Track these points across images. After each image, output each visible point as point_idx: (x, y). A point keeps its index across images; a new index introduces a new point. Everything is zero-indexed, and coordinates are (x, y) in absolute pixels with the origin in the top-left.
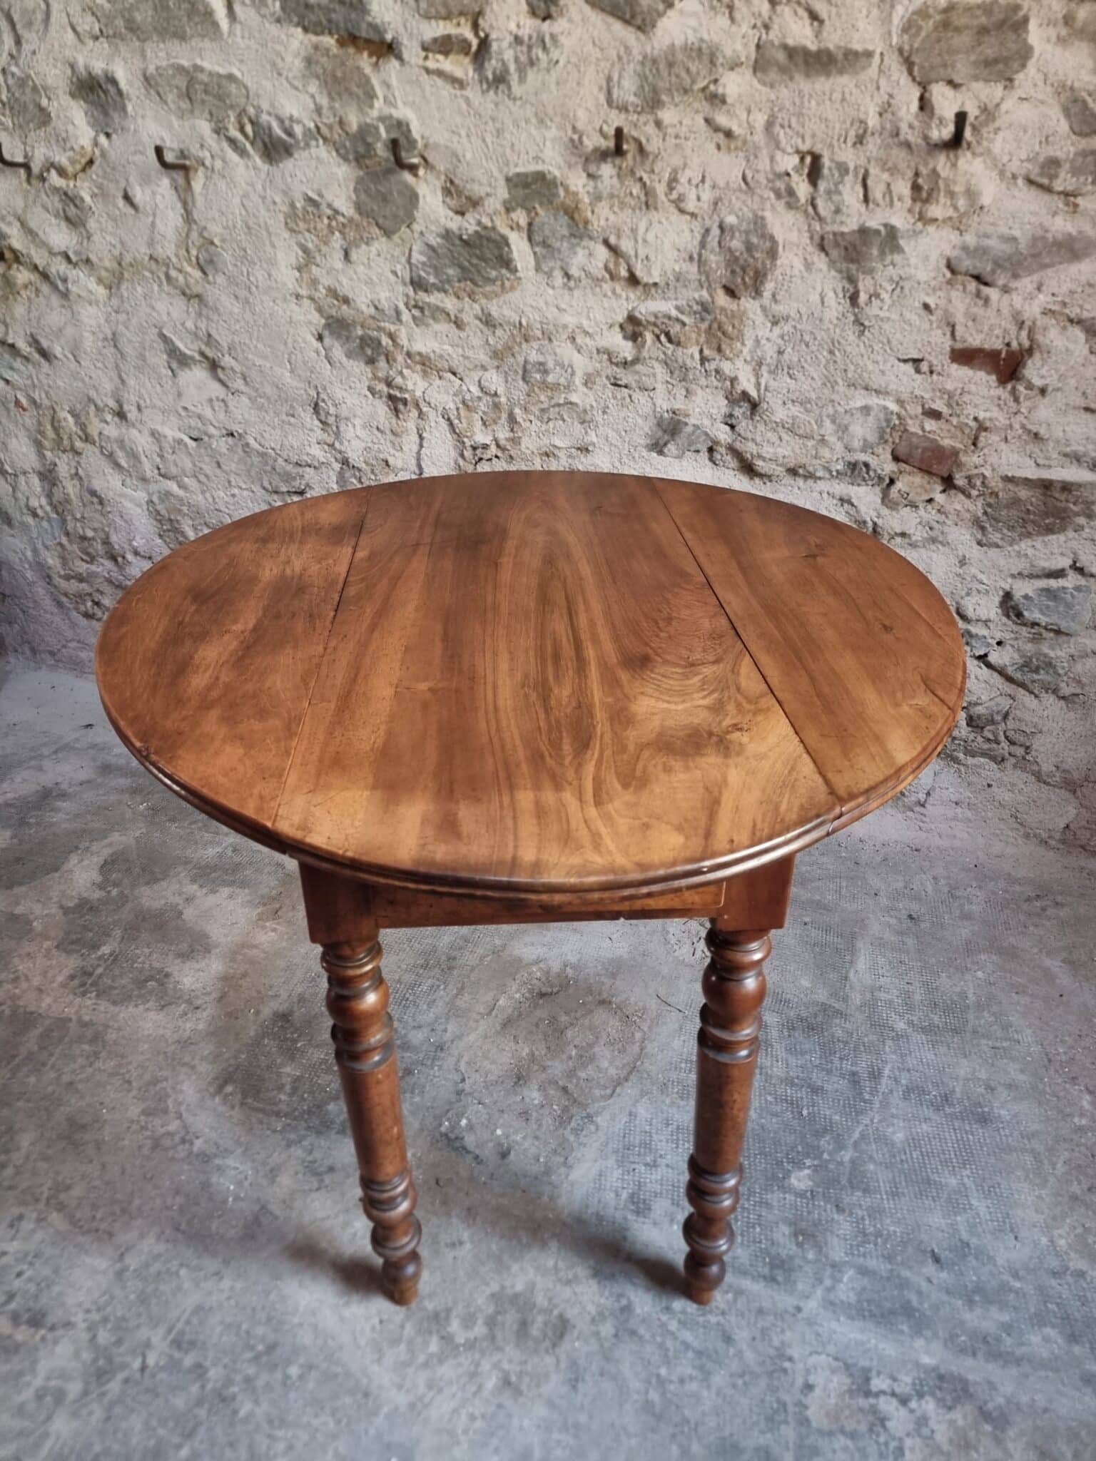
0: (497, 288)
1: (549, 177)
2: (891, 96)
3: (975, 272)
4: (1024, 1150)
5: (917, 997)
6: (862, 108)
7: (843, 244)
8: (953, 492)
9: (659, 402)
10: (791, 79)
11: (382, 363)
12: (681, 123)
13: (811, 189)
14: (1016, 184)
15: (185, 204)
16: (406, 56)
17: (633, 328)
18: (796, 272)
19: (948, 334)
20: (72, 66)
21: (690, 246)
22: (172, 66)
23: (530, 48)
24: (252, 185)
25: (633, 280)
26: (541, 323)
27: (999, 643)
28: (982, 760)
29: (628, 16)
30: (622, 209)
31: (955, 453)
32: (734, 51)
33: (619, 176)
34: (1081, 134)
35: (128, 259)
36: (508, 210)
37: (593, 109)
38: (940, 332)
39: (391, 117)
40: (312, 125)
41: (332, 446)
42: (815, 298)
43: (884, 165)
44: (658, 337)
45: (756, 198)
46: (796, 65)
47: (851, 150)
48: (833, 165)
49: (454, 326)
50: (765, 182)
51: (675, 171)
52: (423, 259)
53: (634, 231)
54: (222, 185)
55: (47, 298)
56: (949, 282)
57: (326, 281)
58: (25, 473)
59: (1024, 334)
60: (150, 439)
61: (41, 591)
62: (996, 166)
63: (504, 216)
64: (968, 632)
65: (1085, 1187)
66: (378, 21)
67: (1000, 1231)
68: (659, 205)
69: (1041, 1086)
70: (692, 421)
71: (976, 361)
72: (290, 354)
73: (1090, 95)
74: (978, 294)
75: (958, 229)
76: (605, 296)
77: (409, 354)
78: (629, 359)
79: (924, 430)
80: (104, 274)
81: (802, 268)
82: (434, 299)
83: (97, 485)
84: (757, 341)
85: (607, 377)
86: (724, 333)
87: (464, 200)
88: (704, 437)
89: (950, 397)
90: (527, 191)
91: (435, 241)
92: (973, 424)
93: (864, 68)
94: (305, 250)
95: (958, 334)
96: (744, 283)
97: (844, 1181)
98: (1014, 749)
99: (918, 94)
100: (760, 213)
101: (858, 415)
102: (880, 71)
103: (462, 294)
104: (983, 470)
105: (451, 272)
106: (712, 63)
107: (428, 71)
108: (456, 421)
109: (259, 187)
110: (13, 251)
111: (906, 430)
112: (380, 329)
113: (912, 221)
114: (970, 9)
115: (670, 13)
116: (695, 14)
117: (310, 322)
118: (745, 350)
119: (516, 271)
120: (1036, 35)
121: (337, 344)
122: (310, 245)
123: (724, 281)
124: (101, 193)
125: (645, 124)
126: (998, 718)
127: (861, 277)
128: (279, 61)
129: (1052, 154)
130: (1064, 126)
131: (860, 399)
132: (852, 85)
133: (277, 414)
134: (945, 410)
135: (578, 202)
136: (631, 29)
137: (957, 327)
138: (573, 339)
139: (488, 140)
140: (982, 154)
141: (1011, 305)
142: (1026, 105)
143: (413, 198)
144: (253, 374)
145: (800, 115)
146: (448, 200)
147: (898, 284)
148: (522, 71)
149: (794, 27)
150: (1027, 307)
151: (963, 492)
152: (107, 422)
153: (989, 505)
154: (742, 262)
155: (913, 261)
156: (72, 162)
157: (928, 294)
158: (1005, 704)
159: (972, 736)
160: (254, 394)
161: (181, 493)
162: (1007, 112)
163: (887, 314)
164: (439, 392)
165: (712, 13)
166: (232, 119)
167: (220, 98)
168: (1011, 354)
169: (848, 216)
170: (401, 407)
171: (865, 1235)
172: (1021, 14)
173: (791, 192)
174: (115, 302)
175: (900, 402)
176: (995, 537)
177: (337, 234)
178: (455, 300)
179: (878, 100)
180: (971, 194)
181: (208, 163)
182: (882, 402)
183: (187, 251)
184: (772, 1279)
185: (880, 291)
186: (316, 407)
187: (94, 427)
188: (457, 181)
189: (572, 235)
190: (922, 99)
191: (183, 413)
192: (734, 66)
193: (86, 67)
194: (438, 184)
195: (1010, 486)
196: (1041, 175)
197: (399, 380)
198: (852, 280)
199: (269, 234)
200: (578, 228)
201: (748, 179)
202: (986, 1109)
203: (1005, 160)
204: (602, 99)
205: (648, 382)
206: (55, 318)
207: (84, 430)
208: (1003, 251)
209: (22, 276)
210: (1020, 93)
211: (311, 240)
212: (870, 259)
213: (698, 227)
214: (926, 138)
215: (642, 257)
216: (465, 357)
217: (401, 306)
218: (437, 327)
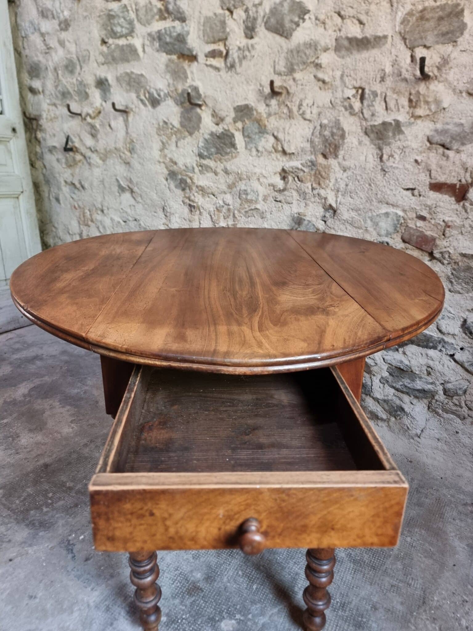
0: (229, 157)
1: (250, 106)
2: (397, 56)
3: (442, 142)
6: (383, 64)
7: (375, 130)
8: (435, 261)
9: (293, 209)
10: (351, 53)
11: (188, 191)
12: (303, 79)
13: (361, 105)
14: (462, 96)
15: (126, 126)
16: (199, 61)
17: (284, 174)
18: (354, 145)
19: (428, 175)
20: (96, 76)
21: (308, 135)
22: (124, 72)
23: (244, 51)
24: (147, 117)
25: (284, 152)
26: (246, 172)
27: (462, 349)
28: (452, 416)
29: (281, 33)
30: (280, 119)
31: (434, 239)
32: (326, 43)
33: (278, 105)
35: (108, 149)
36: (235, 122)
37: (268, 76)
38: (424, 174)
39: (193, 85)
40: (167, 92)
41: (168, 225)
42: (362, 158)
43: (394, 90)
44: (294, 178)
45: (336, 111)
46: (353, 46)
47: (379, 85)
48: (370, 93)
49: (214, 174)
50: (340, 103)
51: (301, 101)
52: (203, 145)
53: (284, 129)
54: (138, 118)
55: (85, 166)
56: (429, 149)
57: (169, 156)
58: (75, 234)
59: (468, 175)
60: (110, 221)
62: (451, 87)
63: (233, 125)
64: (443, 340)
66: (191, 47)
68: (295, 117)
70: (307, 218)
71: (443, 190)
72: (156, 186)
74: (443, 155)
75: (433, 121)
76: (273, 160)
77: (197, 187)
78: (282, 188)
79: (416, 227)
80: (102, 156)
81: (357, 143)
82: (206, 162)
84: (336, 180)
85: (273, 197)
86: (321, 176)
87: (218, 119)
88: (313, 227)
89: (430, 209)
90: (242, 113)
91: (207, 137)
92: (443, 224)
93: (384, 44)
94: (163, 143)
95: (432, 175)
96: (330, 152)
98: (470, 412)
99: (410, 54)
100: (338, 118)
101: (383, 217)
102: (392, 45)
103: (217, 160)
104: (448, 249)
105: (213, 150)
106: (316, 49)
107: (207, 65)
108: (213, 216)
109: (149, 118)
110: (76, 148)
111: (407, 226)
112: (187, 175)
113: (409, 117)
114: (434, 9)
115: (298, 29)
116: (309, 28)
117: (163, 173)
118: (331, 184)
119: (236, 149)
120: (468, 18)
121: (172, 182)
122: (164, 141)
123: (321, 151)
124: (102, 125)
125: (289, 80)
126: (460, 392)
127: (385, 147)
128: (157, 67)
131: (384, 209)
132: (379, 53)
133: (151, 212)
134: (428, 216)
135: (261, 117)
136: (283, 38)
137: (432, 172)
138: (259, 179)
139: (228, 92)
140: (442, 82)
141: (460, 159)
142: (464, 53)
143: (200, 119)
144: (144, 195)
145: (355, 70)
146: (213, 119)
147: (403, 149)
148: (240, 61)
149: (352, 28)
150: (469, 160)
151: (440, 261)
152: (98, 214)
153: (454, 269)
154: (329, 141)
155: (409, 138)
156: (93, 112)
157: (417, 155)
158: (465, 384)
159: (446, 401)
160: (144, 203)
162: (454, 59)
163: (397, 166)
164: (208, 203)
165: (316, 27)
166: (142, 92)
167: (139, 83)
168: (462, 186)
169: (378, 117)
170: (193, 209)
172: (460, 8)
173: (351, 107)
174: (105, 166)
175: (404, 211)
176: (458, 288)
177: (174, 136)
178: (214, 163)
179: (391, 59)
180: (438, 102)
181: (134, 110)
182: (395, 211)
183: (126, 145)
185: (393, 154)
186: (164, 209)
187: (95, 216)
188: (216, 111)
189: (260, 132)
190: (411, 56)
191: (121, 211)
192: (326, 50)
193: (100, 76)
194: (210, 112)
195: (465, 259)
197: (192, 198)
198: (380, 149)
199: (151, 137)
200: (262, 130)
201: (333, 102)
202: (365, 620)
203: (455, 83)
204: (272, 70)
205: (289, 199)
206: (87, 173)
207: (91, 217)
208: (456, 131)
209: (78, 157)
210: (461, 48)
211: (165, 139)
212: (388, 138)
213: (311, 126)
214: (414, 75)
215: (287, 140)
216: (218, 188)
217: (195, 166)
218: (208, 175)
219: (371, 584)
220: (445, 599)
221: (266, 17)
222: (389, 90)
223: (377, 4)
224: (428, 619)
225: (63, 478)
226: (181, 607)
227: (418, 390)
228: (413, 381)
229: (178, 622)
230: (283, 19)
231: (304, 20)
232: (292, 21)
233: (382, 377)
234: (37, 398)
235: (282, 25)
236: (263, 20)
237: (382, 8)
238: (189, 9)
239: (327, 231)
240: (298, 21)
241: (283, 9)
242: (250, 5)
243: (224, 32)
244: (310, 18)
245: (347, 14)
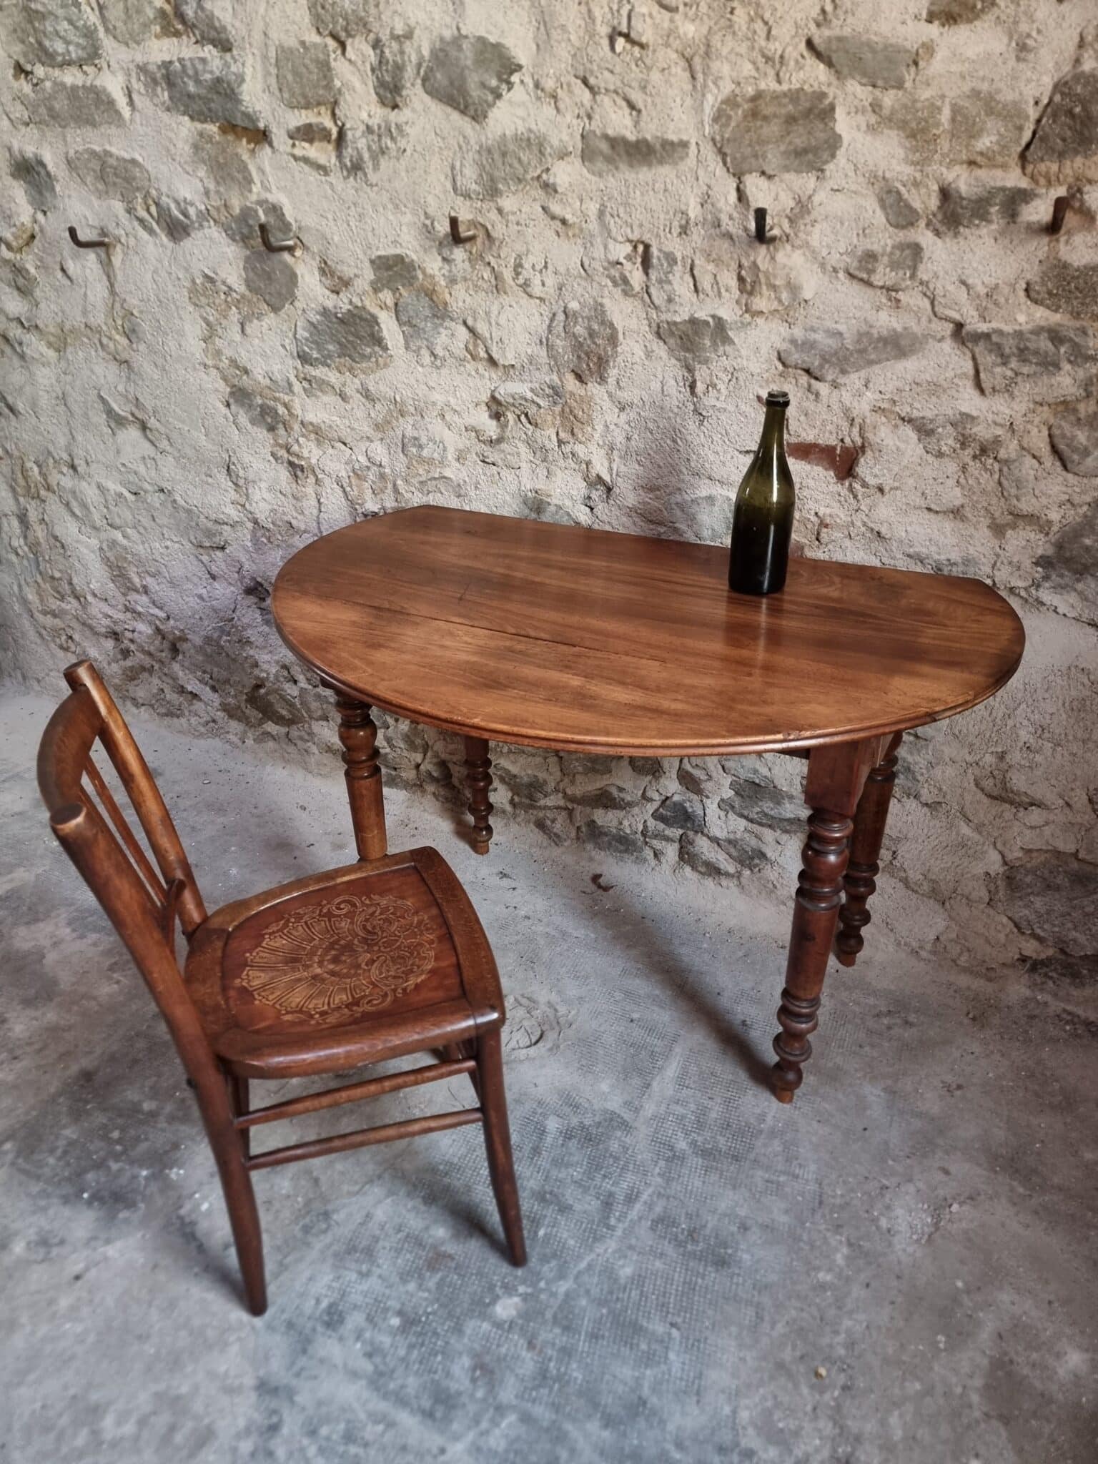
0: (371, 364)
1: (407, 260)
2: (709, 187)
3: (805, 366)
4: (749, 1303)
5: (713, 1115)
6: (683, 199)
7: (676, 332)
9: (524, 480)
10: (617, 168)
11: (281, 431)
12: (520, 211)
13: (645, 278)
14: (838, 278)
15: (109, 277)
16: (275, 144)
17: (497, 408)
18: (637, 359)
20: (9, 149)
21: (540, 330)
22: (86, 150)
23: (380, 136)
24: (160, 261)
25: (492, 362)
26: (413, 399)
29: (462, 107)
30: (476, 292)
32: (561, 141)
33: (470, 260)
34: (897, 226)
35: (68, 326)
36: (376, 291)
37: (442, 196)
39: (266, 201)
40: (203, 208)
41: (243, 506)
42: (656, 386)
43: (708, 256)
44: (519, 417)
45: (595, 284)
46: (618, 155)
47: (678, 241)
48: (662, 255)
49: (338, 398)
50: (601, 269)
51: (519, 256)
52: (306, 335)
53: (487, 314)
54: (136, 259)
55: (11, 359)
57: (228, 352)
58: (6, 515)
59: (856, 431)
60: (97, 492)
61: (26, 623)
62: (816, 259)
63: (373, 296)
65: (798, 1354)
66: (250, 110)
67: (685, 1392)
68: (508, 290)
69: (799, 1231)
70: (554, 501)
71: (814, 456)
72: (203, 419)
73: (904, 186)
74: (811, 388)
75: (786, 321)
76: (470, 375)
77: (302, 423)
78: (494, 437)
80: (52, 339)
81: (642, 355)
82: (319, 372)
83: (58, 531)
84: (606, 426)
85: (476, 454)
86: (575, 418)
87: (336, 280)
88: (566, 517)
90: (389, 273)
91: (315, 318)
92: (814, 519)
93: (682, 159)
94: (208, 323)
95: (794, 428)
96: (590, 369)
97: (549, 1315)
99: (735, 185)
100: (600, 300)
101: (704, 505)
102: (698, 161)
103: (343, 369)
105: (331, 347)
106: (542, 153)
107: (296, 158)
108: (348, 489)
109: (166, 264)
112: (276, 399)
113: (740, 313)
114: (777, 97)
115: (499, 104)
116: (524, 104)
117: (217, 390)
118: (597, 436)
119: (386, 349)
120: (843, 124)
121: (241, 412)
122: (211, 318)
123: (571, 365)
124: (42, 266)
125: (489, 210)
127: (698, 367)
128: (172, 147)
129: (869, 247)
130: (880, 218)
131: (705, 489)
132: (673, 176)
133: (197, 474)
135: (435, 285)
136: (467, 119)
137: (792, 421)
138: (443, 416)
139: (352, 223)
140: (800, 247)
141: (841, 401)
142: (839, 196)
143: (293, 278)
144: (174, 436)
145: (626, 205)
146: (324, 279)
147: (733, 374)
148: (374, 158)
149: (614, 116)
150: (855, 404)
152: (62, 473)
154: (585, 347)
155: (744, 352)
156: (16, 238)
157: (761, 386)
160: (178, 455)
161: (125, 542)
162: (821, 204)
163: (724, 406)
164: (332, 461)
165: (539, 104)
166: (140, 200)
167: (128, 180)
168: (845, 450)
169: (681, 305)
170: (299, 473)
171: (545, 1377)
172: (827, 102)
173: (625, 281)
174: (63, 364)
177: (234, 310)
178: (338, 374)
179: (697, 190)
180: (793, 288)
181: (123, 240)
182: (725, 493)
183: (114, 321)
184: (429, 1415)
185: (716, 381)
186: (228, 469)
187: (54, 478)
188: (329, 263)
189: (434, 316)
190: (738, 189)
191: (123, 470)
192: (563, 155)
193: (20, 152)
194: (315, 264)
196: (859, 269)
197: (295, 448)
198: (690, 370)
199: (177, 308)
200: (441, 313)
201: (586, 267)
202: (730, 1251)
203: (824, 253)
204: (449, 186)
205: (513, 460)
206: (17, 377)
207: (45, 480)
208: (830, 346)
210: (832, 184)
211: (212, 317)
212: (705, 350)
213: (545, 310)
214: (746, 229)
215: (496, 339)
216: (352, 429)
217: (293, 379)
218: (326, 399)
219: (734, 1188)
220: (852, 1190)
221: (425, 65)
222: (698, 254)
223: (663, 70)
224: (828, 1230)
225: (132, 1095)
226: (421, 1294)
227: (788, 820)
228: (779, 803)
229: (420, 1321)
230: (463, 78)
231: (510, 86)
232: (483, 85)
233: (722, 800)
234: (15, 924)
235: (463, 91)
236: (418, 73)
237: (673, 80)
238: (237, 24)
239: (596, 527)
240: (498, 87)
241: (462, 56)
242: (385, 37)
243: (329, 87)
244: (522, 82)
245: (602, 85)
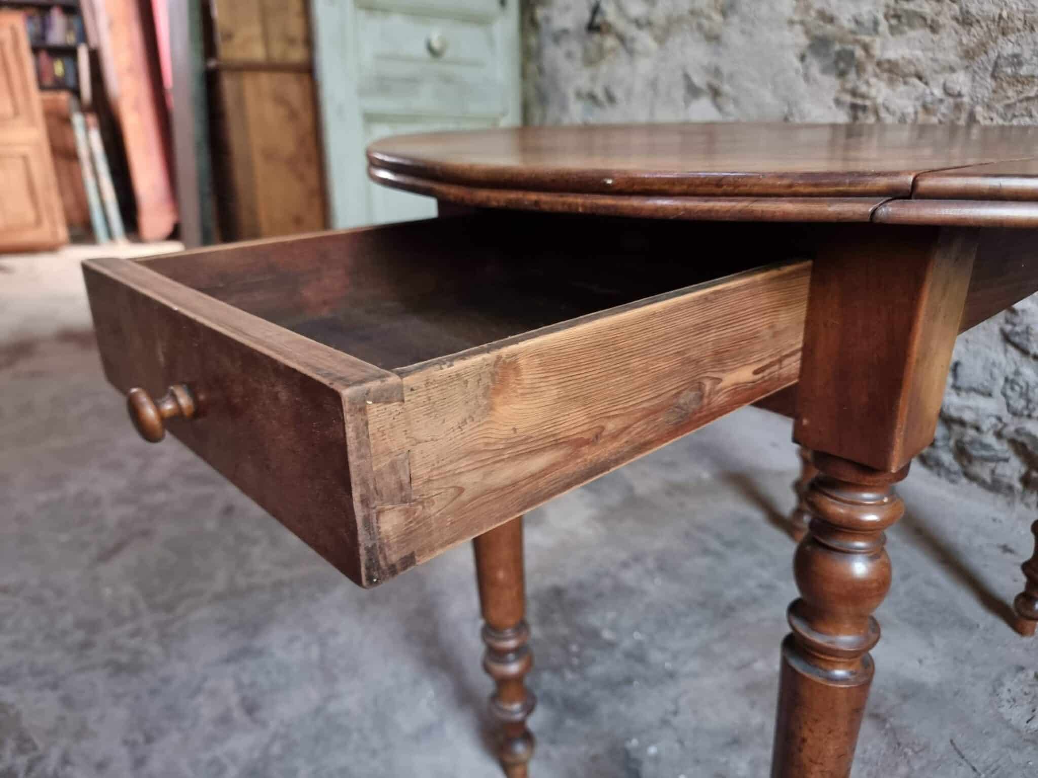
11: (852, 76)
26: (1025, 12)
35: (674, 17)
49: (928, 31)
55: (621, 57)
57: (818, 5)
72: (775, 75)
77: (879, 64)
80: (659, 32)
110: (608, 24)
112: (857, 42)
117: (796, 45)
121: (815, 62)
144: (742, 97)
164: (900, 98)
170: (860, 114)
174: (662, 53)
178: (934, 4)
183: (716, 2)
197: (863, 89)
206: (622, 72)
209: (610, 42)
216: (934, 60)
217: (881, 17)
218: (911, 34)
